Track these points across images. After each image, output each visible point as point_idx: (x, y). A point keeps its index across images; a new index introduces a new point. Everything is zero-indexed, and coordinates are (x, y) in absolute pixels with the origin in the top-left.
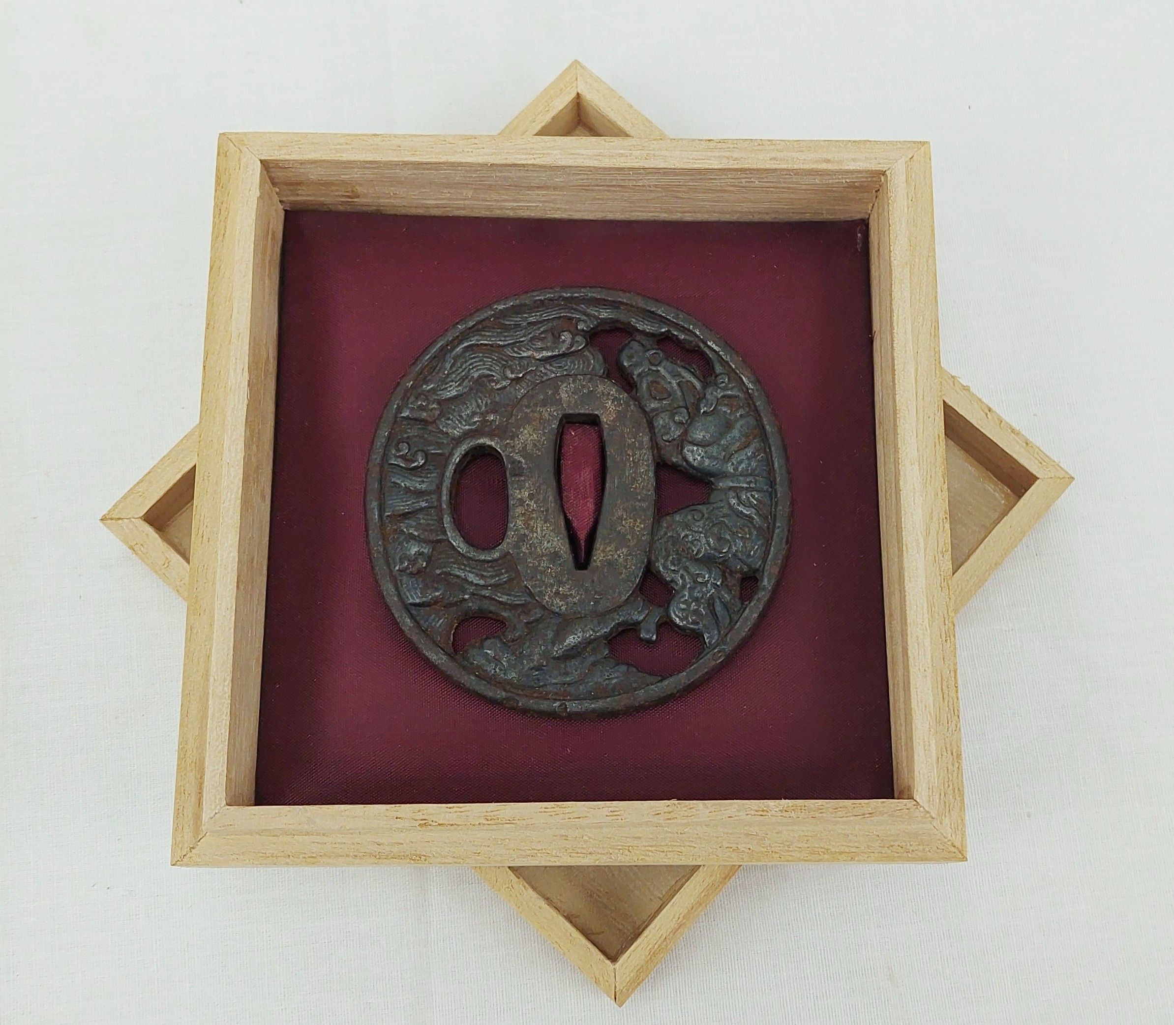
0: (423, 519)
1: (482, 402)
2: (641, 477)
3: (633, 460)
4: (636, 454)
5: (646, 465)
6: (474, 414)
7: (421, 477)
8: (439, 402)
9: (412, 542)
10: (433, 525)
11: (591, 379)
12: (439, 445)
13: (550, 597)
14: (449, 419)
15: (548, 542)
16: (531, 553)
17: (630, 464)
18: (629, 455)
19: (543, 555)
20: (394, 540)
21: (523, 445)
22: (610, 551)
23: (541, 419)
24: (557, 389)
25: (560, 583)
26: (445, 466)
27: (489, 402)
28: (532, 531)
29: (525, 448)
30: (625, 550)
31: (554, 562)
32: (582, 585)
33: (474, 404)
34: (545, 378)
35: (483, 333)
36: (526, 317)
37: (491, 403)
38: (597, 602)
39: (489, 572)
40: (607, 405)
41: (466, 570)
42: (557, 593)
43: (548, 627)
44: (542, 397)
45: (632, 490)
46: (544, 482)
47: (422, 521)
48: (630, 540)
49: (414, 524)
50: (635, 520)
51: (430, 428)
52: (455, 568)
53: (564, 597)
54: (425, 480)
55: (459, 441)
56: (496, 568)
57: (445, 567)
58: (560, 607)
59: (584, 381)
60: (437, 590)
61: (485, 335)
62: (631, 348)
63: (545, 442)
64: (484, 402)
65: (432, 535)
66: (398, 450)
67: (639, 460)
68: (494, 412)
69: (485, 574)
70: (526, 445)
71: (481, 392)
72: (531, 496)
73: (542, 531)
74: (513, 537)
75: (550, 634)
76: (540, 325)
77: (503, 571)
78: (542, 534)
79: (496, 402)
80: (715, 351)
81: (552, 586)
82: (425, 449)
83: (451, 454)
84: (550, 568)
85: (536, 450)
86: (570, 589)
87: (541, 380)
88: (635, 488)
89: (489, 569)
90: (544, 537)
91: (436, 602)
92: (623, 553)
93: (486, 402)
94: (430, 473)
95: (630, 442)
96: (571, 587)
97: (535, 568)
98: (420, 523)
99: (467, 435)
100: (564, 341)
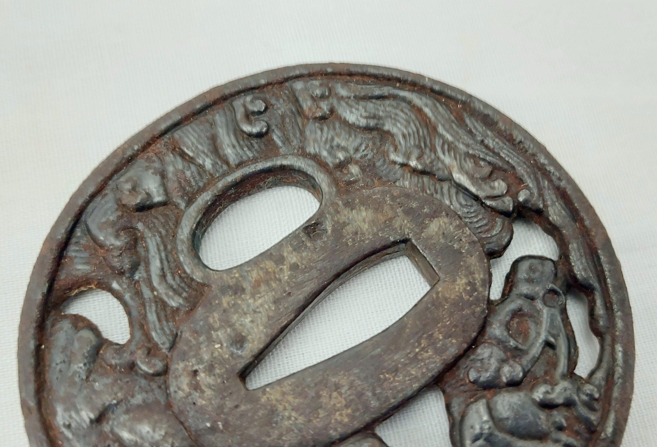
0: (192, 173)
1: (363, 151)
2: (405, 376)
3: (417, 354)
4: (427, 352)
5: (423, 373)
6: (344, 149)
7: (238, 142)
8: (332, 111)
9: (158, 178)
10: (191, 186)
11: (474, 242)
12: (286, 140)
13: (184, 369)
14: (322, 130)
15: (252, 321)
16: (225, 311)
17: (410, 353)
18: (420, 344)
19: (231, 326)
20: (148, 159)
21: (347, 221)
22: (288, 402)
23: (391, 219)
24: (434, 215)
25: (210, 369)
26: (267, 158)
27: (369, 156)
28: (253, 296)
29: (345, 224)
30: (301, 420)
31: (232, 345)
32: (223, 398)
33: (356, 144)
34: (438, 196)
35: (438, 105)
36: (488, 136)
37: (370, 160)
38: (213, 429)
39: (174, 279)
40: (459, 280)
41: (160, 254)
42: (195, 372)
43: (147, 392)
44: (414, 205)
45: (382, 376)
46: (319, 270)
47: (188, 174)
48: (318, 418)
49: (180, 167)
50: (347, 406)
51: (299, 120)
52: (156, 240)
53: (196, 387)
54: (238, 148)
55: (304, 154)
56: (183, 285)
57: (150, 229)
58: (179, 388)
59: (465, 237)
60: (117, 236)
61: (437, 108)
62: (543, 265)
63: (367, 242)
64: (365, 152)
65: (178, 192)
66: (252, 101)
67: (422, 360)
68: (363, 169)
69: (169, 277)
70: (349, 224)
71: (374, 144)
72: (294, 267)
73: (262, 305)
74: (232, 278)
75: (138, 399)
76: (491, 154)
77: (185, 294)
78: (258, 308)
79: (374, 164)
80: (614, 359)
81: (200, 361)
82: (274, 127)
83: (285, 156)
84: (222, 345)
85: (350, 238)
86: (209, 386)
87: (432, 195)
88: (386, 379)
89: (177, 278)
90: (255, 312)
91: (102, 246)
92: (296, 419)
93: (366, 155)
94: (249, 149)
95: (436, 334)
96: (213, 385)
97: (211, 328)
98: (184, 173)
99: (315, 158)
100: (493, 188)
